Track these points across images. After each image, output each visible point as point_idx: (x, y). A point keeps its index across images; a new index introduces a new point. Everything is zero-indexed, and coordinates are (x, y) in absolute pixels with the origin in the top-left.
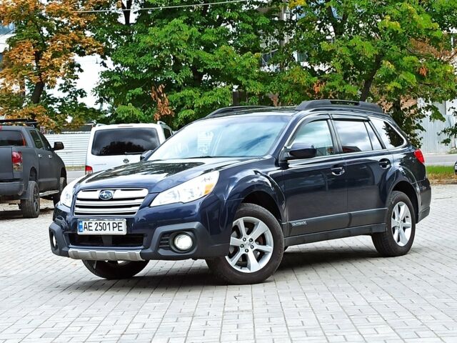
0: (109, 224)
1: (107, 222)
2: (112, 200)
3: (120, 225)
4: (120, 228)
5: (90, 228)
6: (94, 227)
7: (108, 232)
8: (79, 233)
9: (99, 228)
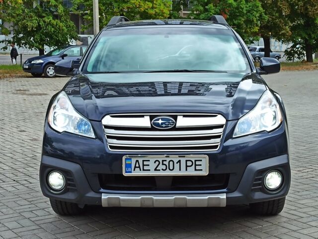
0: (179, 161)
1: (176, 160)
2: (175, 129)
3: (198, 163)
4: (198, 168)
5: (146, 168)
6: (152, 166)
7: (176, 173)
8: (125, 174)
9: (161, 167)
